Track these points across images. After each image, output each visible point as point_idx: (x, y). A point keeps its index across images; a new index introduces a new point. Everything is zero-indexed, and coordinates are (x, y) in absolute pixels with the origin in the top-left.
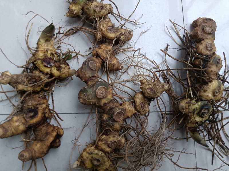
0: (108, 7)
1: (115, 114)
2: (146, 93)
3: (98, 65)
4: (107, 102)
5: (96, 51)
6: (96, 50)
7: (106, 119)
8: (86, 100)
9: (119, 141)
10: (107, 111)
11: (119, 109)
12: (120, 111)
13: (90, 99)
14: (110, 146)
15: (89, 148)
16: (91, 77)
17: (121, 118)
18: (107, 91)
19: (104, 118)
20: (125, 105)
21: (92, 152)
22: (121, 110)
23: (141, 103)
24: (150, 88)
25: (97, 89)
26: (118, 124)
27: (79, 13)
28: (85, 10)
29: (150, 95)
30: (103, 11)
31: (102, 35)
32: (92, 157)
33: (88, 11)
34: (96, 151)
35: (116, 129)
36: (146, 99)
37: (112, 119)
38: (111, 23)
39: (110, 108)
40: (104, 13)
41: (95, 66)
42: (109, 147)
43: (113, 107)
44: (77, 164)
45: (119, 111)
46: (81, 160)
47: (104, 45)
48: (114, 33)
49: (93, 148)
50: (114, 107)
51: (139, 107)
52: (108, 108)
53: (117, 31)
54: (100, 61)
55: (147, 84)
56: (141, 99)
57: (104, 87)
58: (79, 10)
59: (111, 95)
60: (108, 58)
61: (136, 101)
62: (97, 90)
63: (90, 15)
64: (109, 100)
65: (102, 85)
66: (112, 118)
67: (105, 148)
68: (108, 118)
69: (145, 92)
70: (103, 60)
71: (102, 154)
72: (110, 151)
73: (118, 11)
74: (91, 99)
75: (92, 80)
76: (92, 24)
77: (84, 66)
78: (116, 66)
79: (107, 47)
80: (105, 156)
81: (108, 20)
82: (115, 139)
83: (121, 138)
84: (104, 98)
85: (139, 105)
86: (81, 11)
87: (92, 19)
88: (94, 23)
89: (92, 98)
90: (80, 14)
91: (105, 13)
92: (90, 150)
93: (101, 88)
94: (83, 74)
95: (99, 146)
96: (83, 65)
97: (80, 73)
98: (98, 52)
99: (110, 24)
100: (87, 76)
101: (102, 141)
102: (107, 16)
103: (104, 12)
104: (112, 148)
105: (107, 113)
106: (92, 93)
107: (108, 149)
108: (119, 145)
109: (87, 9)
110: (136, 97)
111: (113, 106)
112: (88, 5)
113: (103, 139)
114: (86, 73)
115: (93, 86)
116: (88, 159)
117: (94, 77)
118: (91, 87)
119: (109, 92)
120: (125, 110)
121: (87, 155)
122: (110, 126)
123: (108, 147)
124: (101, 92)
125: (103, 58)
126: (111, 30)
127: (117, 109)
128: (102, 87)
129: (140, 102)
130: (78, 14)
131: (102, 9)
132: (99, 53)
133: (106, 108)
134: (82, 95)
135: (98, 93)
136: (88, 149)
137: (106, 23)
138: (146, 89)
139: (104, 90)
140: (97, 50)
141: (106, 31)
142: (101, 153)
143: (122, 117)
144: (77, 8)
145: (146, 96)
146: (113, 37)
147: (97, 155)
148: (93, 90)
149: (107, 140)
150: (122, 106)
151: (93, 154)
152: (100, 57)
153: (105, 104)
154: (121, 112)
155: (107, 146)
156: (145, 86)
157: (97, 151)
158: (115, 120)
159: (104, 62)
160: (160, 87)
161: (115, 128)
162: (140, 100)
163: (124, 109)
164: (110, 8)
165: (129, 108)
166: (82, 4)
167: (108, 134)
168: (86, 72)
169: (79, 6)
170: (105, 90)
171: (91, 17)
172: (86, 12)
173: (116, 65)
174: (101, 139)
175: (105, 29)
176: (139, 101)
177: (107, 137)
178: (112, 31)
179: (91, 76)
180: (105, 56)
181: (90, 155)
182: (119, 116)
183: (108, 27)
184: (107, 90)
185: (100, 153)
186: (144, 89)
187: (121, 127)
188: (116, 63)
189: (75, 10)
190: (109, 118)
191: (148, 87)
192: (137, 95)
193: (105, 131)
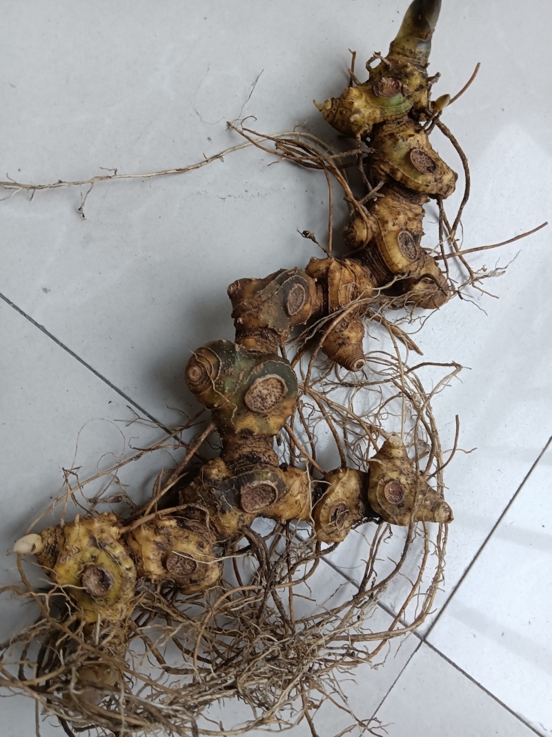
0: (447, 178)
1: (255, 484)
2: (378, 488)
3: (306, 311)
4: (257, 431)
5: (328, 269)
6: (330, 264)
7: (216, 478)
8: (211, 383)
9: (206, 568)
10: (237, 456)
11: (275, 478)
12: (273, 485)
13: (224, 389)
14: (168, 564)
15: (105, 526)
16: (270, 329)
17: (257, 507)
18: (283, 401)
19: (215, 471)
20: (295, 478)
21: (105, 545)
22: (277, 486)
23: (342, 504)
24: (397, 483)
25: (263, 374)
26: (238, 516)
27: (361, 127)
28: (382, 135)
29: (383, 504)
30: (430, 177)
31: (374, 238)
32: (94, 558)
33: (389, 142)
34: (119, 551)
35: (223, 527)
36: (361, 504)
37: (234, 491)
38: (419, 225)
39: (251, 453)
40: (427, 186)
41: (299, 307)
42: (164, 562)
43: (260, 458)
44: (34, 547)
45: (269, 483)
46: (56, 542)
47: (358, 269)
48: (411, 258)
49: (114, 530)
50: (264, 459)
51: (329, 513)
52: (246, 450)
53: (418, 259)
54: (319, 303)
55: (397, 467)
56: (348, 495)
57: (284, 383)
58: (366, 121)
59: (280, 421)
60: (348, 312)
61: (332, 491)
62: (260, 380)
63: (386, 160)
64: (265, 432)
65: (283, 377)
66: (239, 489)
67: (149, 558)
68: (224, 479)
69: (376, 484)
70: (326, 306)
71: (129, 569)
72: (154, 577)
73: (461, 209)
74: (226, 391)
75: (264, 340)
76: (370, 187)
77: (273, 282)
78: (348, 350)
79: (364, 280)
80: (134, 581)
81: (419, 211)
82: (200, 555)
83: (215, 564)
84: (259, 414)
85: (330, 508)
86: (367, 128)
87: (383, 173)
88: (377, 188)
89: (229, 391)
90: (361, 132)
91: (429, 188)
92: (102, 531)
93: (274, 382)
94: (256, 303)
95: (134, 539)
96: (273, 276)
97: (248, 295)
98: (329, 274)
99: (413, 226)
100: (262, 317)
101: (157, 531)
102: (423, 199)
103: (430, 182)
104: (167, 572)
105: (232, 462)
106: (241, 378)
107: (154, 568)
108: (194, 577)
109: (392, 135)
110: (339, 479)
111: (261, 456)
112: (401, 129)
113: (162, 528)
114: (265, 308)
115: (259, 358)
116: (79, 557)
117: (276, 333)
118: (250, 358)
119: (285, 408)
120: (287, 492)
121: (85, 541)
122: (213, 506)
123: (160, 563)
124: (265, 392)
125: (332, 302)
126: (406, 244)
127: (269, 474)
128: (279, 381)
129: (339, 500)
130: (355, 128)
131: (430, 171)
132: (332, 279)
133: (240, 446)
134: (212, 361)
135: (256, 388)
136: (97, 525)
137: (410, 215)
138: (386, 479)
139: (277, 392)
140: (332, 267)
141: (393, 234)
142: (128, 566)
143: (263, 505)
144: (370, 111)
145: (371, 497)
146: (400, 266)
147: (115, 562)
148: (251, 370)
149: (173, 540)
150: (286, 473)
151: (105, 551)
152: (326, 292)
153: (247, 433)
154: (273, 490)
155: (159, 558)
156: (388, 469)
157: (122, 553)
158: (242, 501)
159: (326, 314)
160: (428, 503)
161: (222, 521)
162: (344, 494)
163: (287, 487)
164: (449, 184)
165: (299, 493)
166: (390, 113)
167: (190, 523)
168: (266, 305)
169: (378, 112)
170: (277, 395)
171: (382, 166)
172: (383, 142)
173: (350, 348)
174: (161, 524)
175: (396, 228)
176: (340, 495)
177: (181, 533)
178: (408, 249)
179: (270, 326)
180: (341, 299)
181: (93, 549)
182: (257, 499)
183: (407, 230)
184: (284, 398)
185: (128, 564)
186: (379, 472)
187: (240, 530)
188: (354, 341)
189: (358, 111)
190: (226, 481)
191: (394, 475)
192: (347, 475)
193: (189, 508)
